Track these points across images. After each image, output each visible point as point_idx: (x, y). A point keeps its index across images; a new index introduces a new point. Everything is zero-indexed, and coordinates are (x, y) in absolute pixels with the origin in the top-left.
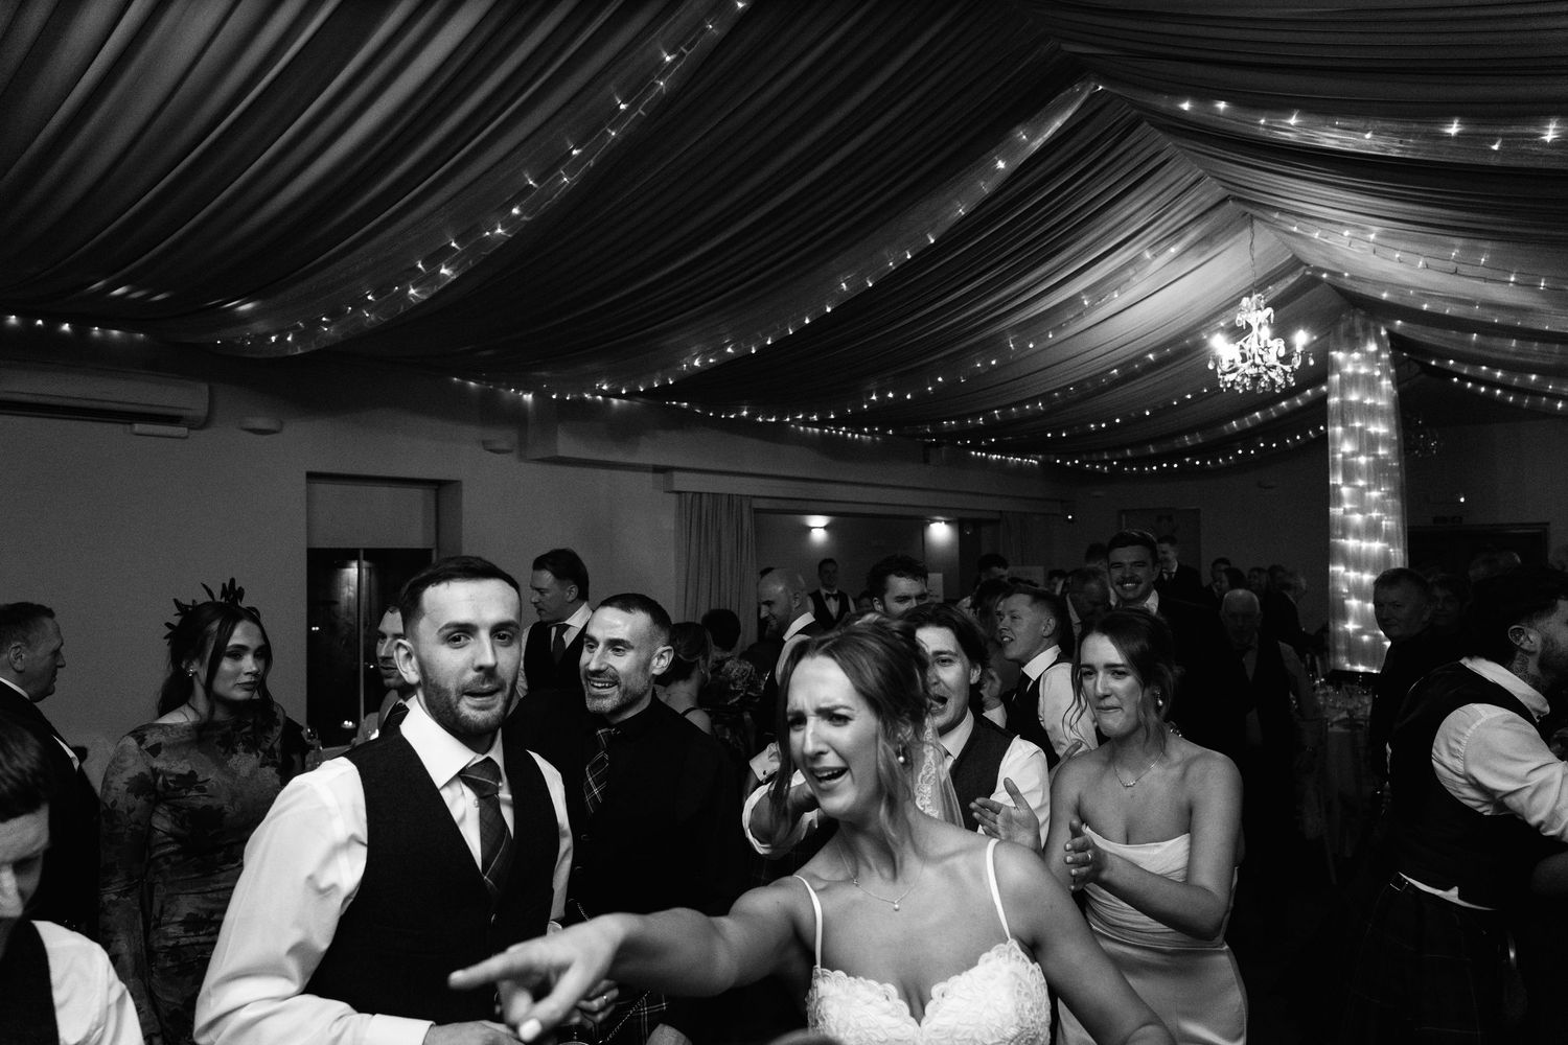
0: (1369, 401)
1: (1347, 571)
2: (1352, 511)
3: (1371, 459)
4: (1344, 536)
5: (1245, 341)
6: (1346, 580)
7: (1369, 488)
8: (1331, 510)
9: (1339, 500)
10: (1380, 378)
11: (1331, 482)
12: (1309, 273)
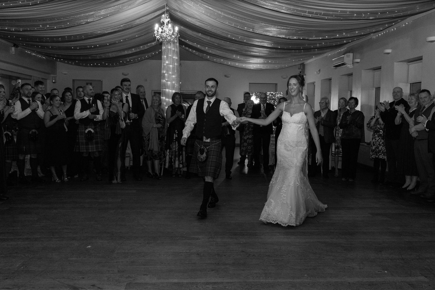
0: (173, 49)
1: (166, 98)
2: (167, 81)
3: (173, 66)
4: (165, 89)
5: (163, 27)
6: (165, 101)
7: (173, 75)
8: (162, 80)
9: (164, 78)
10: (176, 43)
11: (162, 72)
12: (168, 9)
